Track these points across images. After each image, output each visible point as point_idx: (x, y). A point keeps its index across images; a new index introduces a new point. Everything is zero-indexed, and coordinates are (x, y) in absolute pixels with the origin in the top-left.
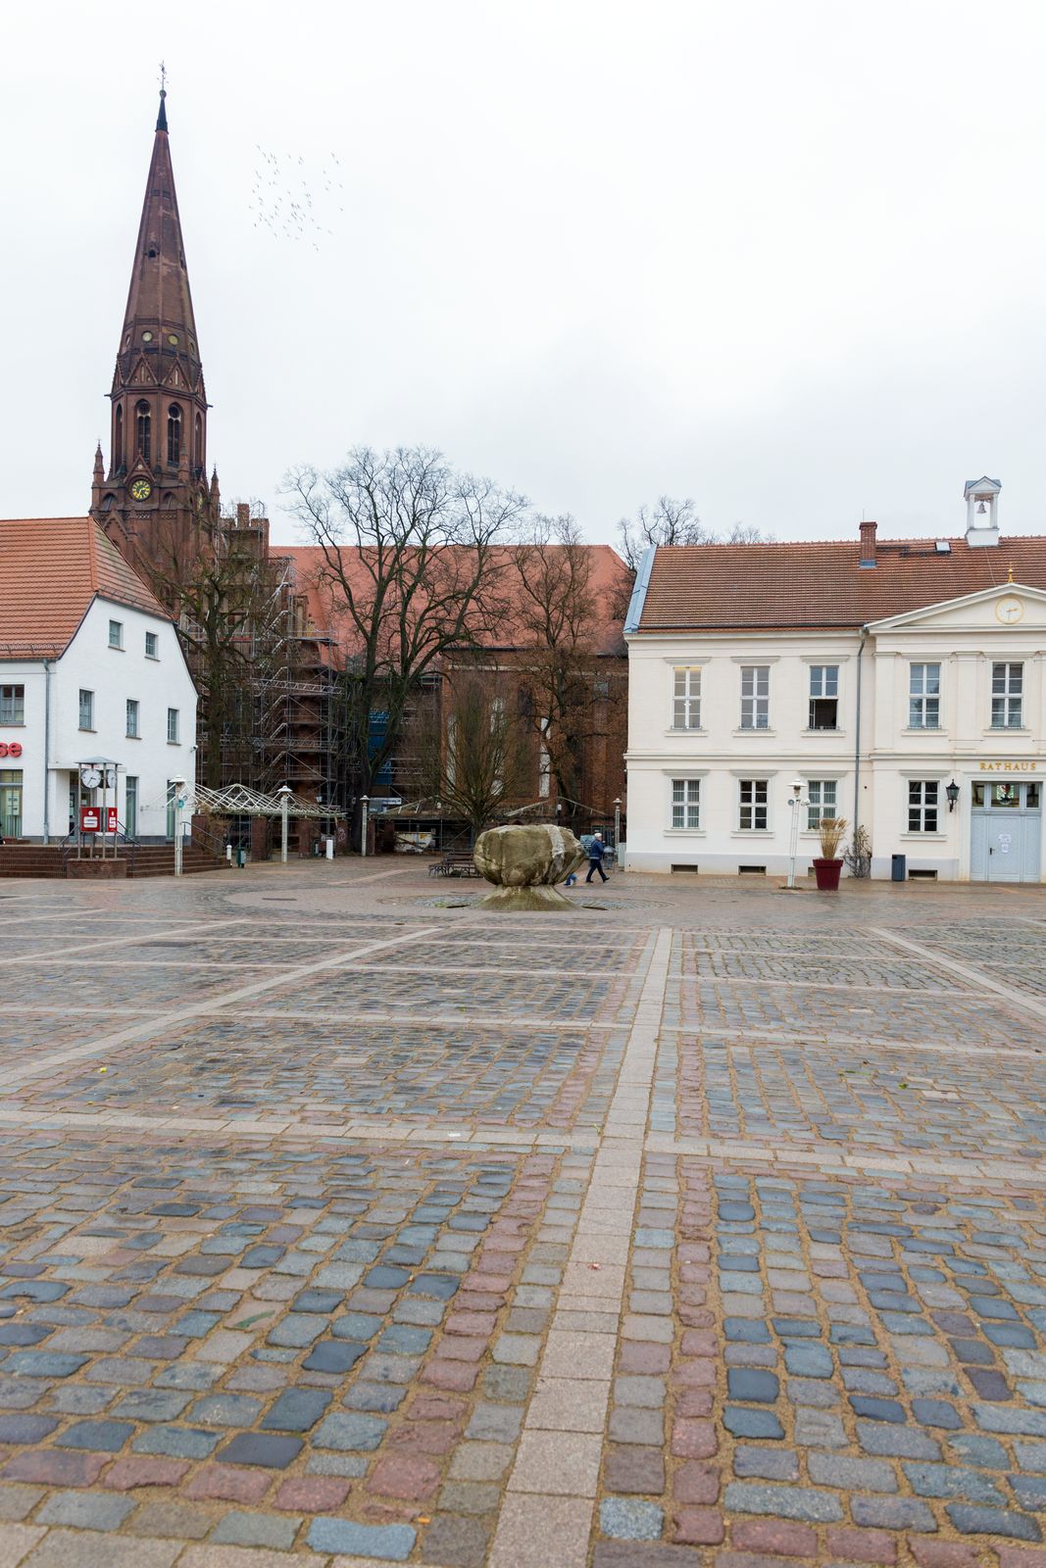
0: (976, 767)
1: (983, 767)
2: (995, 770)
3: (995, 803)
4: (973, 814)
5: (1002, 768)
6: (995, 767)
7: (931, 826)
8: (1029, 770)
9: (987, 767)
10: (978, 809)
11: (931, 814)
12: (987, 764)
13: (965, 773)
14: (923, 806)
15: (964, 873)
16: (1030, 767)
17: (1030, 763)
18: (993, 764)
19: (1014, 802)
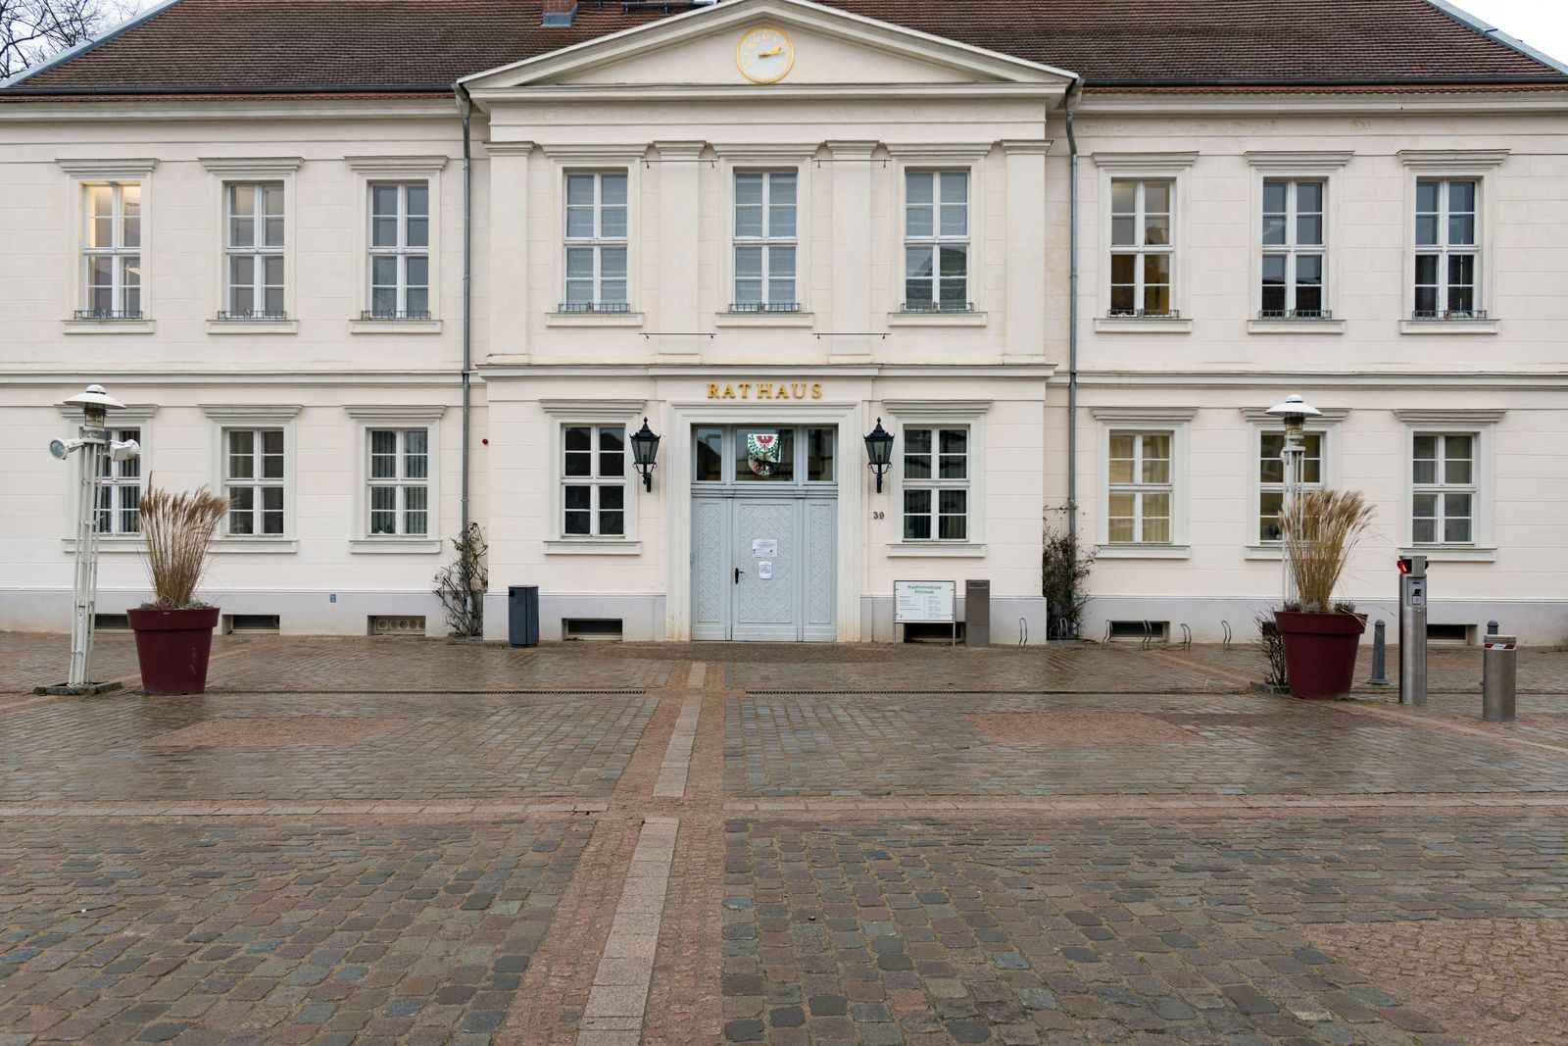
0: (698, 393)
1: (712, 395)
2: (739, 400)
3: (744, 473)
4: (695, 495)
5: (753, 396)
6: (738, 392)
7: (613, 524)
8: (808, 399)
9: (721, 392)
10: (709, 485)
11: (613, 497)
12: (722, 386)
13: (677, 406)
14: (595, 480)
15: (676, 626)
16: (809, 392)
17: (810, 384)
18: (734, 385)
19: (783, 472)
